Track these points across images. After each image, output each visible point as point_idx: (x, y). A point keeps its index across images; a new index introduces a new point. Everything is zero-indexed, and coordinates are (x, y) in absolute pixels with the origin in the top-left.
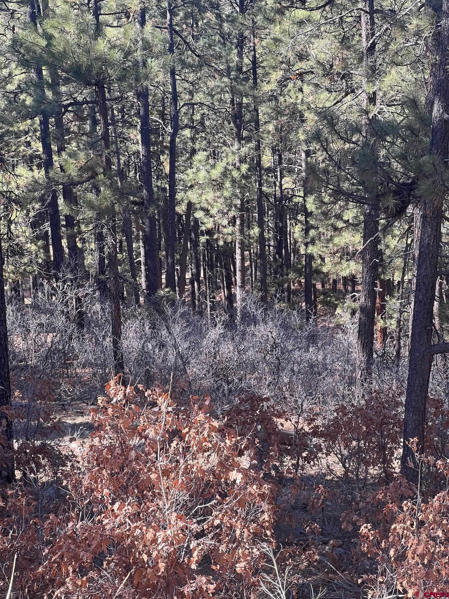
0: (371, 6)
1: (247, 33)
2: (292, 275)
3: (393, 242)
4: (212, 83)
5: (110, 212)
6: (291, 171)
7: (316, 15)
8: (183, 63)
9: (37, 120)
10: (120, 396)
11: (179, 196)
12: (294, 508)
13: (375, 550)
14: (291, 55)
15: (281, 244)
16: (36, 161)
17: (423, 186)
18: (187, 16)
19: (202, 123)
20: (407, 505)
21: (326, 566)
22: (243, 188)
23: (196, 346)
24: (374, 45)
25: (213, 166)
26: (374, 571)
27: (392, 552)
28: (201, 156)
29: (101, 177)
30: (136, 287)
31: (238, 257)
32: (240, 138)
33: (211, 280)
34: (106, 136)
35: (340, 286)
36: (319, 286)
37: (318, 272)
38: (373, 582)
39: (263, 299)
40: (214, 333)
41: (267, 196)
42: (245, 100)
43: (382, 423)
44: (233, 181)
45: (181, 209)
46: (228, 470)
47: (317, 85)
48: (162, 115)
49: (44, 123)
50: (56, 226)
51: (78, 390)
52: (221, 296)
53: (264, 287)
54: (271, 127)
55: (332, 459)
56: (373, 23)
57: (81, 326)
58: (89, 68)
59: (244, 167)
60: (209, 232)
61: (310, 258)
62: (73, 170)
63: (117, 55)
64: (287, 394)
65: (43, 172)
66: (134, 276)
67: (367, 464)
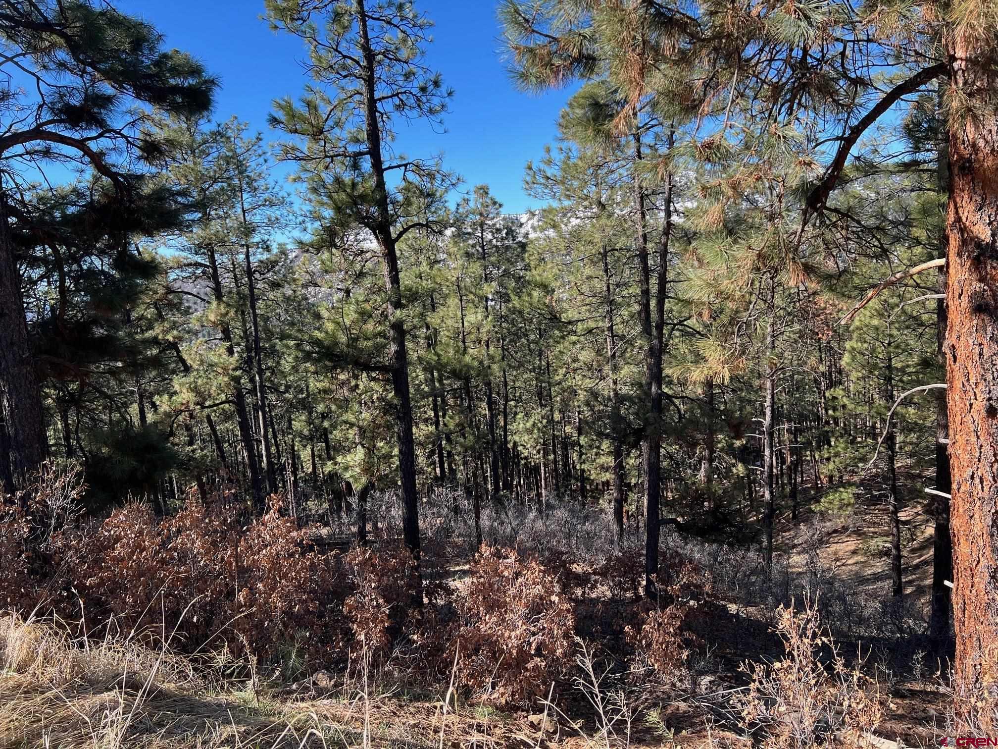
0: (612, 333)
1: (543, 349)
2: (572, 481)
3: (631, 461)
4: (525, 376)
5: (473, 448)
6: (570, 423)
7: (582, 339)
8: (510, 366)
9: (431, 399)
10: (488, 553)
11: (509, 438)
12: (585, 617)
13: (633, 641)
14: (570, 360)
15: (566, 464)
16: (430, 421)
17: (649, 430)
18: (511, 341)
19: (520, 397)
20: (652, 613)
21: (605, 651)
22: (544, 433)
23: (522, 523)
24: (615, 353)
25: (527, 421)
26: (634, 654)
27: (644, 642)
28: (520, 416)
29: (468, 429)
30: (487, 490)
31: (543, 471)
32: (541, 405)
33: (528, 485)
34: (469, 407)
35: (600, 487)
36: (588, 487)
37: (588, 479)
38: (634, 660)
39: (558, 495)
40: (532, 516)
41: (557, 436)
42: (544, 385)
43: (633, 566)
44: (539, 429)
45: (510, 445)
46: (550, 595)
47: (584, 376)
48: (498, 394)
49: (435, 401)
50: (441, 456)
51: (456, 551)
52: (533, 494)
53: (557, 488)
54: (558, 399)
55: (605, 588)
56: (614, 342)
57: (456, 513)
58: (461, 370)
59: (545, 421)
60: (526, 458)
61: (583, 471)
62: (452, 426)
63: (476, 364)
64: (575, 550)
65: (434, 427)
66: (486, 484)
67: (625, 591)
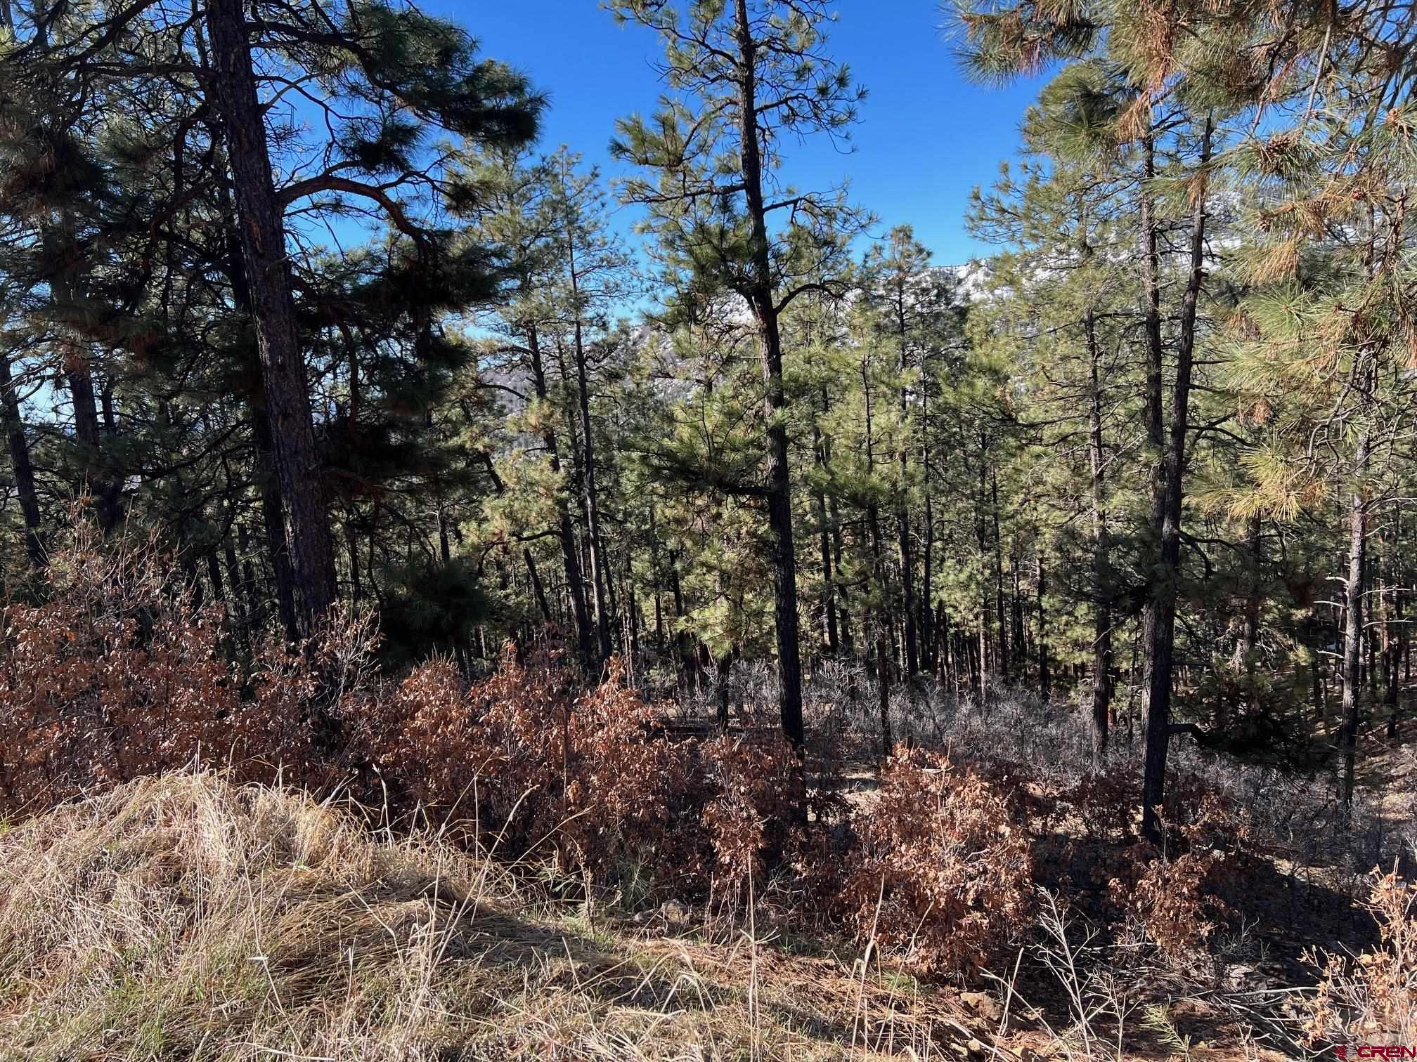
0: (1099, 442)
1: (988, 464)
2: (1028, 662)
3: (1124, 636)
4: (960, 505)
5: (878, 607)
6: (1026, 575)
7: (1050, 450)
8: (936, 489)
9: (819, 535)
11: (933, 594)
12: (1047, 861)
13: (1123, 901)
14: (1030, 482)
15: (1018, 637)
16: (816, 567)
17: (1157, 590)
18: (938, 453)
19: (950, 536)
20: (1154, 863)
21: (1077, 913)
22: (985, 589)
23: (950, 718)
24: (1102, 472)
25: (961, 571)
26: (1123, 920)
28: (949, 563)
29: (872, 579)
30: (898, 668)
31: (982, 646)
32: (983, 549)
33: (959, 664)
34: (875, 548)
35: (1071, 672)
36: (1052, 672)
37: (1054, 660)
38: (1122, 929)
39: (1005, 681)
40: (965, 709)
41: (1006, 595)
42: (987, 518)
43: (1124, 791)
44: (978, 583)
45: (934, 606)
46: (997, 824)
47: (1052, 506)
48: (917, 530)
49: (825, 538)
50: (832, 617)
51: (853, 752)
52: (967, 678)
53: (1004, 671)
54: (1009, 540)
55: (1078, 821)
56: (1101, 456)
57: (853, 698)
58: (864, 495)
59: (987, 572)
60: (957, 625)
61: (1045, 648)
62: (849, 574)
63: (887, 485)
64: (1031, 763)
65: (823, 575)
66: (896, 659)
67: (1110, 827)
